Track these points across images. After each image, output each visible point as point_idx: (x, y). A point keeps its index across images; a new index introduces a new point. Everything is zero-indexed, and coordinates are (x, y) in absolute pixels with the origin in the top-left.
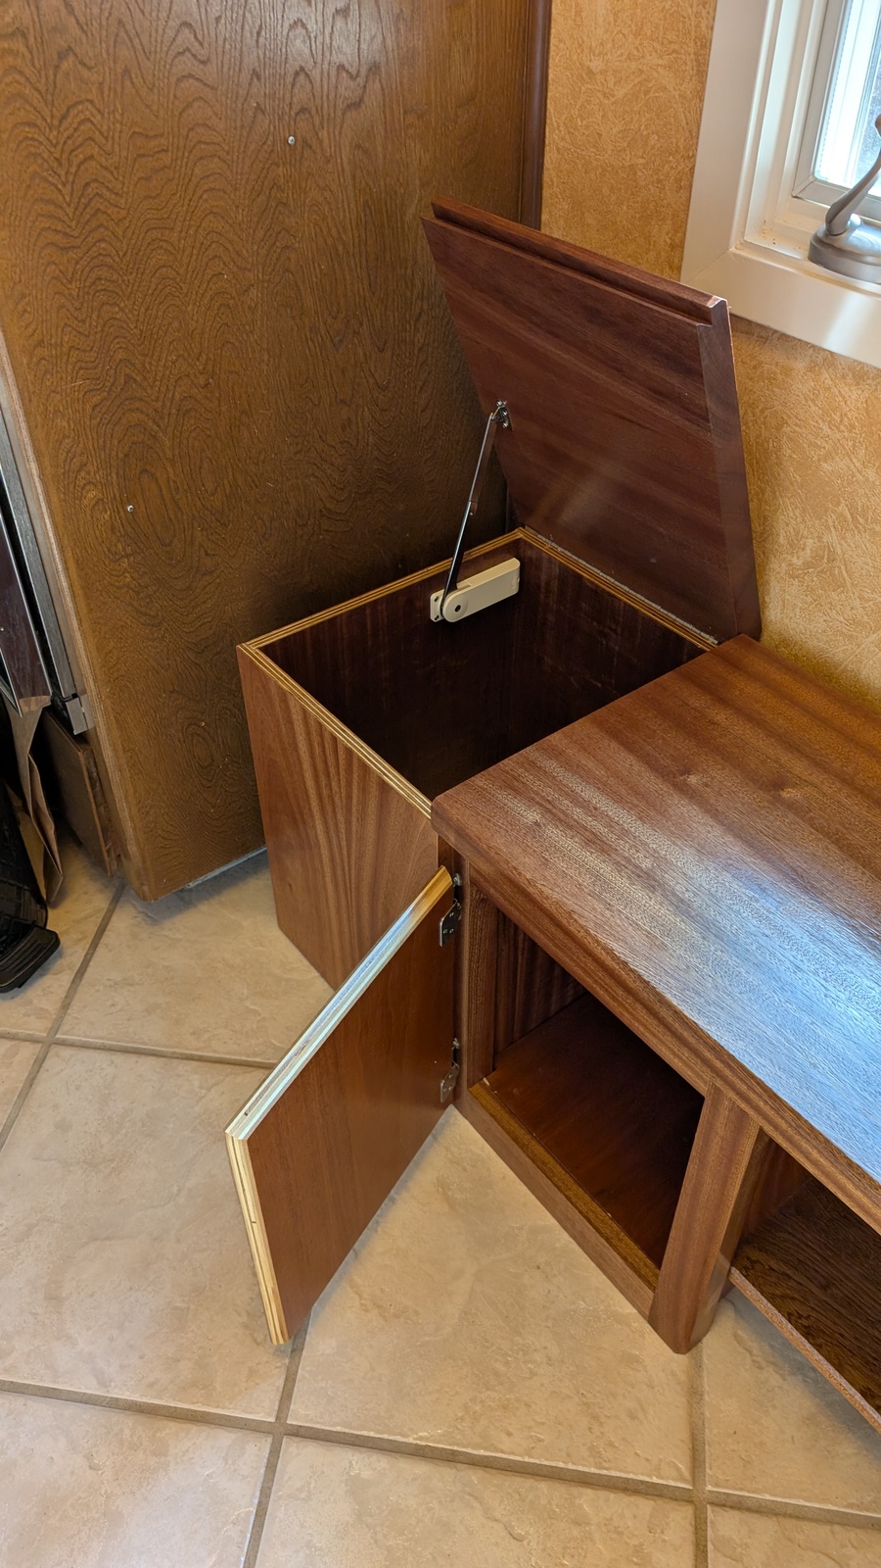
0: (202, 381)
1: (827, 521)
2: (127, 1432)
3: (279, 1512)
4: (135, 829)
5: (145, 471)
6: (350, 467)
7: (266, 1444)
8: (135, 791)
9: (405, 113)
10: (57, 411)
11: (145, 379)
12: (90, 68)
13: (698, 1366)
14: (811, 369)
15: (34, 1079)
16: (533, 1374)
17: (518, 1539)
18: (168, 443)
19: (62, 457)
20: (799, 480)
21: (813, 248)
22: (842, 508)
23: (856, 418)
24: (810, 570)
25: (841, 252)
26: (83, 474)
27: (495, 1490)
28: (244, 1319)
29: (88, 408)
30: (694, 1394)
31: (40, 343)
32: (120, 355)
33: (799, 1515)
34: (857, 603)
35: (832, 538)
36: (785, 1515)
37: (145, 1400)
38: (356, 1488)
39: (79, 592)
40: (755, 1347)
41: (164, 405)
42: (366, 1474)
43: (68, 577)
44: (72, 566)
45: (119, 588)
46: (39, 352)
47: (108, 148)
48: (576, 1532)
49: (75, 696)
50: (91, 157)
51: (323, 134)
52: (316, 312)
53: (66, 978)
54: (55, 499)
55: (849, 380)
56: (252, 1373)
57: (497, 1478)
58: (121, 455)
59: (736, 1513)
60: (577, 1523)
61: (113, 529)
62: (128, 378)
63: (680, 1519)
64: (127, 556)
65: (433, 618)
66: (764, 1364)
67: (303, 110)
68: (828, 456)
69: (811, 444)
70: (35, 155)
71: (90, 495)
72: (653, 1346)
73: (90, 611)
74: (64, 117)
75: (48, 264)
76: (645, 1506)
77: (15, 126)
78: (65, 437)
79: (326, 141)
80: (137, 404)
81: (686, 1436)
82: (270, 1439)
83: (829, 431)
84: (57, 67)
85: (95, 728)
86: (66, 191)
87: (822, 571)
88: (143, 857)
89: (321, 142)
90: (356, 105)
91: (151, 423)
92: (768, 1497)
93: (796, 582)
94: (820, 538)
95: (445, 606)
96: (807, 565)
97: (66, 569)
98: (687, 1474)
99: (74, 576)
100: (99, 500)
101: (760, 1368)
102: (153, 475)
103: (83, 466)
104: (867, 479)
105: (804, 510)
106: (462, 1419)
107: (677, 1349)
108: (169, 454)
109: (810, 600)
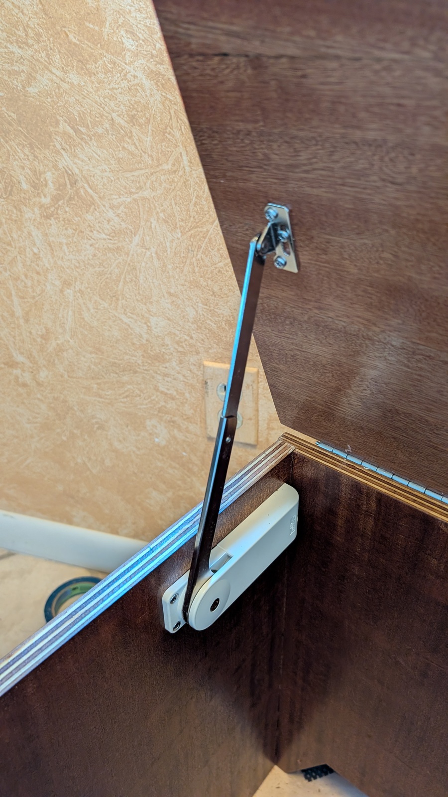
1: (54, 146)
20: (15, 118)
22: (64, 126)
23: (38, 24)
24: (60, 203)
34: (111, 214)
35: (65, 161)
68: (31, 78)
83: (20, 51)
87: (71, 199)
93: (52, 221)
94: (55, 167)
96: (56, 199)
104: (72, 84)
105: (31, 146)
109: (70, 231)
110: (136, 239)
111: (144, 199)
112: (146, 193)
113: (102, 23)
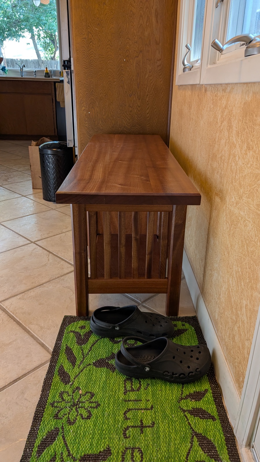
9: (147, 60)
18: (97, 104)
19: (80, 100)
26: (83, 104)
29: (85, 94)
32: (92, 87)
39: (78, 124)
41: (98, 97)
45: (85, 126)
47: (95, 56)
49: (77, 147)
50: (92, 57)
52: (127, 89)
54: (78, 107)
58: (89, 103)
61: (86, 116)
62: (92, 91)
64: (87, 121)
70: (84, 55)
71: (83, 108)
73: (80, 128)
77: (82, 50)
78: (81, 97)
79: (131, 62)
80: (93, 95)
86: (88, 60)
91: (95, 99)
99: (78, 121)
100: (84, 110)
102: (94, 108)
108: (97, 106)
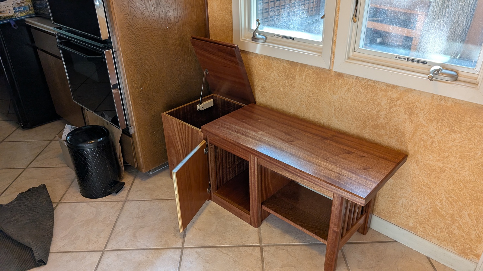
0: (154, 66)
1: (262, 81)
2: (153, 252)
3: (184, 258)
4: (141, 155)
5: (144, 82)
6: (180, 83)
7: (180, 250)
8: (142, 146)
9: (185, 23)
10: (130, 71)
11: (145, 66)
12: (137, 18)
13: (260, 229)
14: (255, 57)
15: (123, 207)
16: (229, 234)
17: (229, 255)
18: (148, 77)
19: (131, 79)
21: (252, 39)
22: (264, 78)
25: (256, 39)
27: (223, 250)
28: (173, 234)
29: (135, 70)
30: (259, 233)
31: (128, 60)
32: (141, 61)
33: (279, 246)
34: (269, 94)
35: (263, 84)
36: (276, 246)
37: (156, 248)
38: (198, 253)
39: (133, 104)
40: (270, 225)
41: (148, 70)
42: (200, 251)
43: (131, 101)
44: (132, 99)
45: (140, 103)
46: (128, 61)
47: (140, 30)
48: (239, 253)
49: (130, 126)
50: (137, 31)
51: (173, 27)
52: (173, 55)
53: (127, 191)
54: (129, 86)
55: (261, 58)
56: (176, 241)
57: (224, 248)
58: (140, 79)
59: (268, 247)
60: (239, 252)
61: (139, 92)
62: (142, 66)
63: (258, 249)
64: (141, 97)
65: (198, 110)
66: (271, 227)
67: (169, 23)
68: (260, 70)
69: (257, 69)
70: (129, 31)
71: (135, 86)
72: (252, 228)
73: (135, 107)
74: (133, 25)
75: (130, 47)
76: (252, 248)
77: (126, 27)
78: (131, 75)
80: (143, 70)
81: (258, 238)
82: (181, 249)
83: (259, 66)
84: (133, 18)
85: (135, 133)
86: (133, 36)
87: (263, 90)
88: (143, 161)
89: (172, 28)
90: (178, 22)
91: (145, 73)
92: (273, 244)
93: (259, 93)
94: (261, 84)
95: (200, 107)
96: (261, 89)
97: (131, 99)
98: (259, 243)
99: (132, 101)
100: (137, 87)
101: (271, 228)
102: (146, 83)
103: (134, 81)
104: (266, 73)
105: (258, 80)
106: (217, 242)
107: (256, 228)
108: (149, 79)
109: (262, 95)
110: (272, 99)
111: (274, 93)
112: (275, 92)
113: (272, 66)
